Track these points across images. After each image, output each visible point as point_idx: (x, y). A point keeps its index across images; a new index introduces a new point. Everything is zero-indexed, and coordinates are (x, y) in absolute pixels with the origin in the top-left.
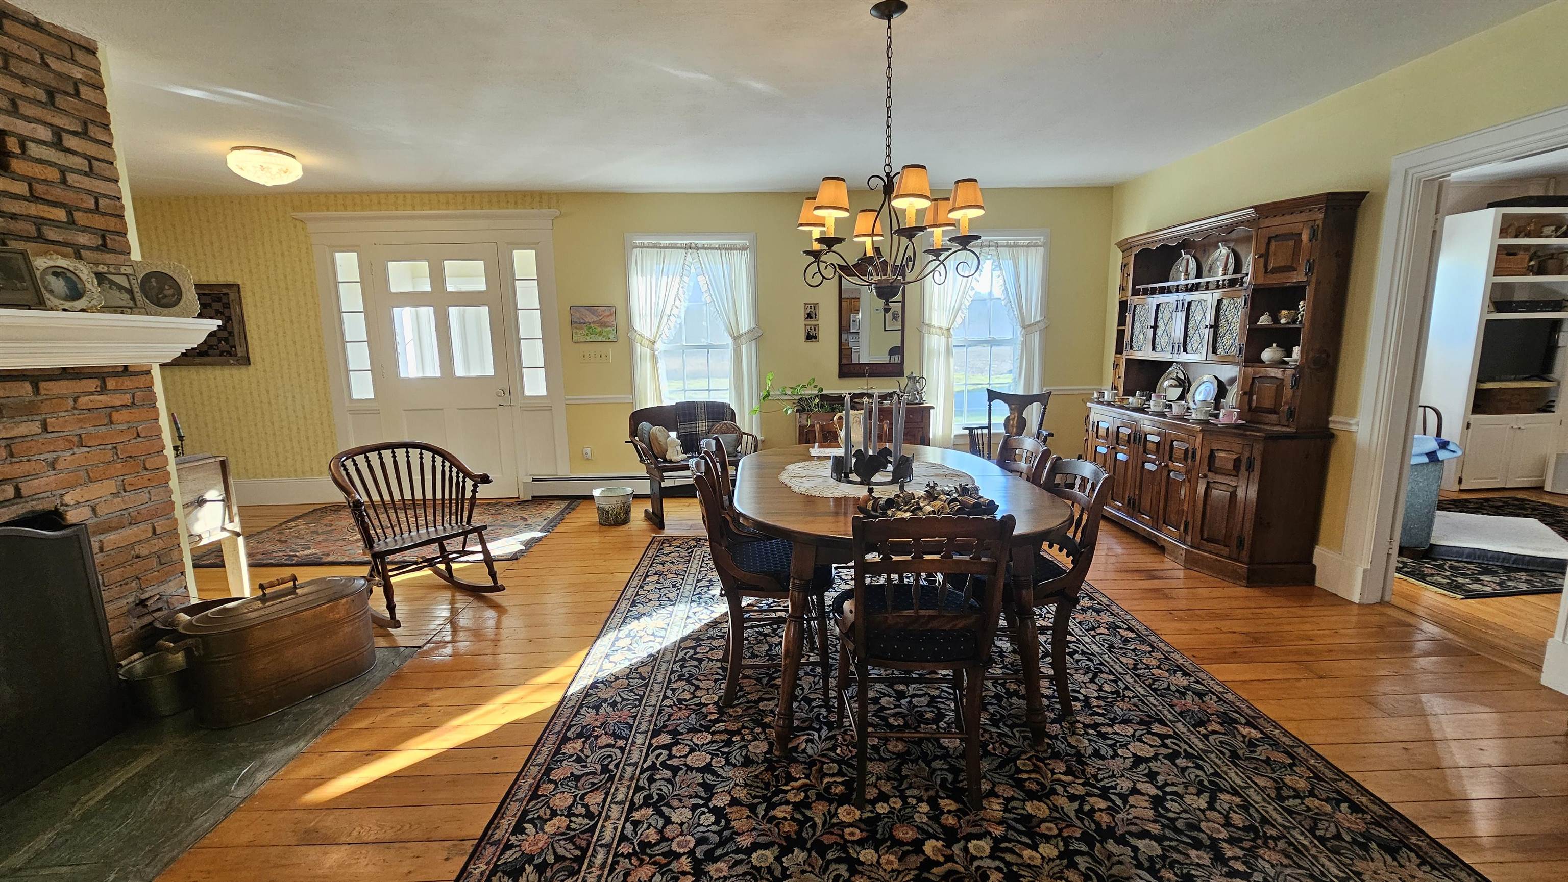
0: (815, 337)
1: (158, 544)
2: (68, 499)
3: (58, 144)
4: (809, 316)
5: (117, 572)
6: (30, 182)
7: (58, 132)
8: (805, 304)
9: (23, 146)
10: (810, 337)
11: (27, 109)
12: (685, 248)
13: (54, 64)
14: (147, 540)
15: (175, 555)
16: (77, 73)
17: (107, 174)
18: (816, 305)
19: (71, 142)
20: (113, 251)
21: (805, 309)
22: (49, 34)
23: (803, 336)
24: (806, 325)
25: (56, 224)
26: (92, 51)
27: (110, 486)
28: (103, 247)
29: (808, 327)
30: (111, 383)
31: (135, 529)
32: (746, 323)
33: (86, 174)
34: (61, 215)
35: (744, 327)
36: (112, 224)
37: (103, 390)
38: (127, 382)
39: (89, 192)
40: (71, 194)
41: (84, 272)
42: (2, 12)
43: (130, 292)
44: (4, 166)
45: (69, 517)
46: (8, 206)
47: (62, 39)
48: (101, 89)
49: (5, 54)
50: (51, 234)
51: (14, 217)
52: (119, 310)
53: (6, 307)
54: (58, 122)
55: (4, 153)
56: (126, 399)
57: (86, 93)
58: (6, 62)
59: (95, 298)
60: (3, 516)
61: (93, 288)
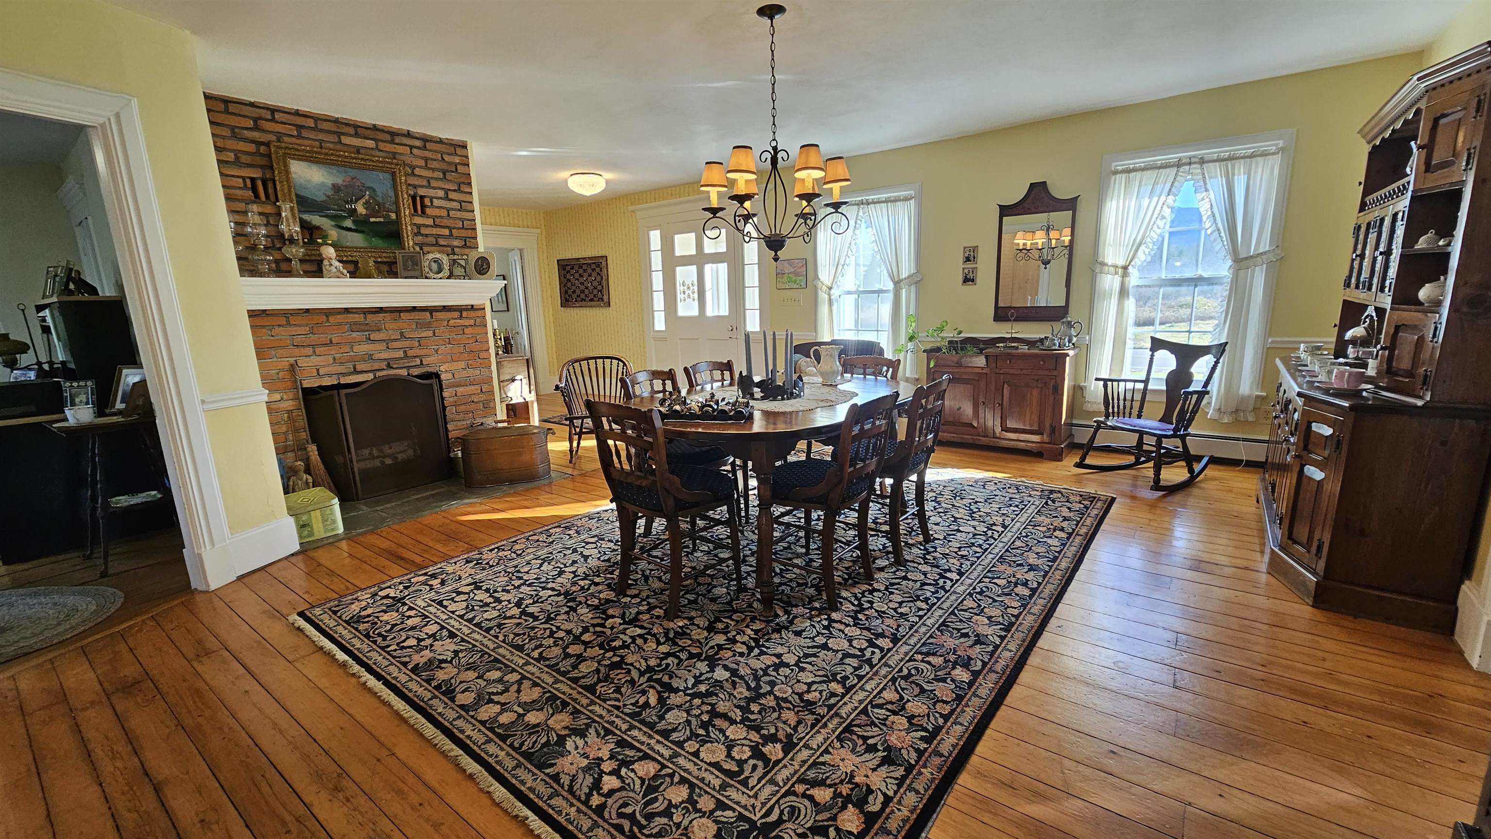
0: (973, 280)
1: (483, 397)
2: (442, 368)
3: (447, 198)
4: (968, 259)
5: (463, 406)
6: (434, 218)
7: (447, 191)
8: (965, 248)
9: (432, 202)
10: (968, 280)
11: (434, 183)
12: (858, 205)
13: (447, 158)
14: (478, 394)
15: (492, 404)
16: (457, 160)
17: (468, 208)
18: (975, 249)
19: (452, 195)
20: (470, 247)
21: (965, 252)
22: (446, 144)
23: (961, 279)
24: (964, 269)
25: (443, 236)
26: (464, 146)
27: (462, 364)
28: (465, 246)
29: (966, 271)
30: (465, 314)
31: (472, 387)
32: (906, 269)
33: (459, 210)
34: (446, 232)
35: (904, 275)
36: (470, 233)
37: (461, 317)
38: (472, 314)
39: (460, 219)
40: (451, 221)
41: (445, 259)
42: (426, 140)
43: (465, 268)
44: (423, 212)
45: (443, 377)
46: (424, 231)
47: (451, 145)
48: (468, 165)
49: (426, 160)
50: (442, 242)
51: (427, 235)
52: (458, 277)
53: (406, 278)
54: (447, 187)
55: (423, 206)
56: (472, 322)
57: (460, 169)
58: (426, 163)
59: (445, 273)
60: (415, 372)
61: (446, 267)
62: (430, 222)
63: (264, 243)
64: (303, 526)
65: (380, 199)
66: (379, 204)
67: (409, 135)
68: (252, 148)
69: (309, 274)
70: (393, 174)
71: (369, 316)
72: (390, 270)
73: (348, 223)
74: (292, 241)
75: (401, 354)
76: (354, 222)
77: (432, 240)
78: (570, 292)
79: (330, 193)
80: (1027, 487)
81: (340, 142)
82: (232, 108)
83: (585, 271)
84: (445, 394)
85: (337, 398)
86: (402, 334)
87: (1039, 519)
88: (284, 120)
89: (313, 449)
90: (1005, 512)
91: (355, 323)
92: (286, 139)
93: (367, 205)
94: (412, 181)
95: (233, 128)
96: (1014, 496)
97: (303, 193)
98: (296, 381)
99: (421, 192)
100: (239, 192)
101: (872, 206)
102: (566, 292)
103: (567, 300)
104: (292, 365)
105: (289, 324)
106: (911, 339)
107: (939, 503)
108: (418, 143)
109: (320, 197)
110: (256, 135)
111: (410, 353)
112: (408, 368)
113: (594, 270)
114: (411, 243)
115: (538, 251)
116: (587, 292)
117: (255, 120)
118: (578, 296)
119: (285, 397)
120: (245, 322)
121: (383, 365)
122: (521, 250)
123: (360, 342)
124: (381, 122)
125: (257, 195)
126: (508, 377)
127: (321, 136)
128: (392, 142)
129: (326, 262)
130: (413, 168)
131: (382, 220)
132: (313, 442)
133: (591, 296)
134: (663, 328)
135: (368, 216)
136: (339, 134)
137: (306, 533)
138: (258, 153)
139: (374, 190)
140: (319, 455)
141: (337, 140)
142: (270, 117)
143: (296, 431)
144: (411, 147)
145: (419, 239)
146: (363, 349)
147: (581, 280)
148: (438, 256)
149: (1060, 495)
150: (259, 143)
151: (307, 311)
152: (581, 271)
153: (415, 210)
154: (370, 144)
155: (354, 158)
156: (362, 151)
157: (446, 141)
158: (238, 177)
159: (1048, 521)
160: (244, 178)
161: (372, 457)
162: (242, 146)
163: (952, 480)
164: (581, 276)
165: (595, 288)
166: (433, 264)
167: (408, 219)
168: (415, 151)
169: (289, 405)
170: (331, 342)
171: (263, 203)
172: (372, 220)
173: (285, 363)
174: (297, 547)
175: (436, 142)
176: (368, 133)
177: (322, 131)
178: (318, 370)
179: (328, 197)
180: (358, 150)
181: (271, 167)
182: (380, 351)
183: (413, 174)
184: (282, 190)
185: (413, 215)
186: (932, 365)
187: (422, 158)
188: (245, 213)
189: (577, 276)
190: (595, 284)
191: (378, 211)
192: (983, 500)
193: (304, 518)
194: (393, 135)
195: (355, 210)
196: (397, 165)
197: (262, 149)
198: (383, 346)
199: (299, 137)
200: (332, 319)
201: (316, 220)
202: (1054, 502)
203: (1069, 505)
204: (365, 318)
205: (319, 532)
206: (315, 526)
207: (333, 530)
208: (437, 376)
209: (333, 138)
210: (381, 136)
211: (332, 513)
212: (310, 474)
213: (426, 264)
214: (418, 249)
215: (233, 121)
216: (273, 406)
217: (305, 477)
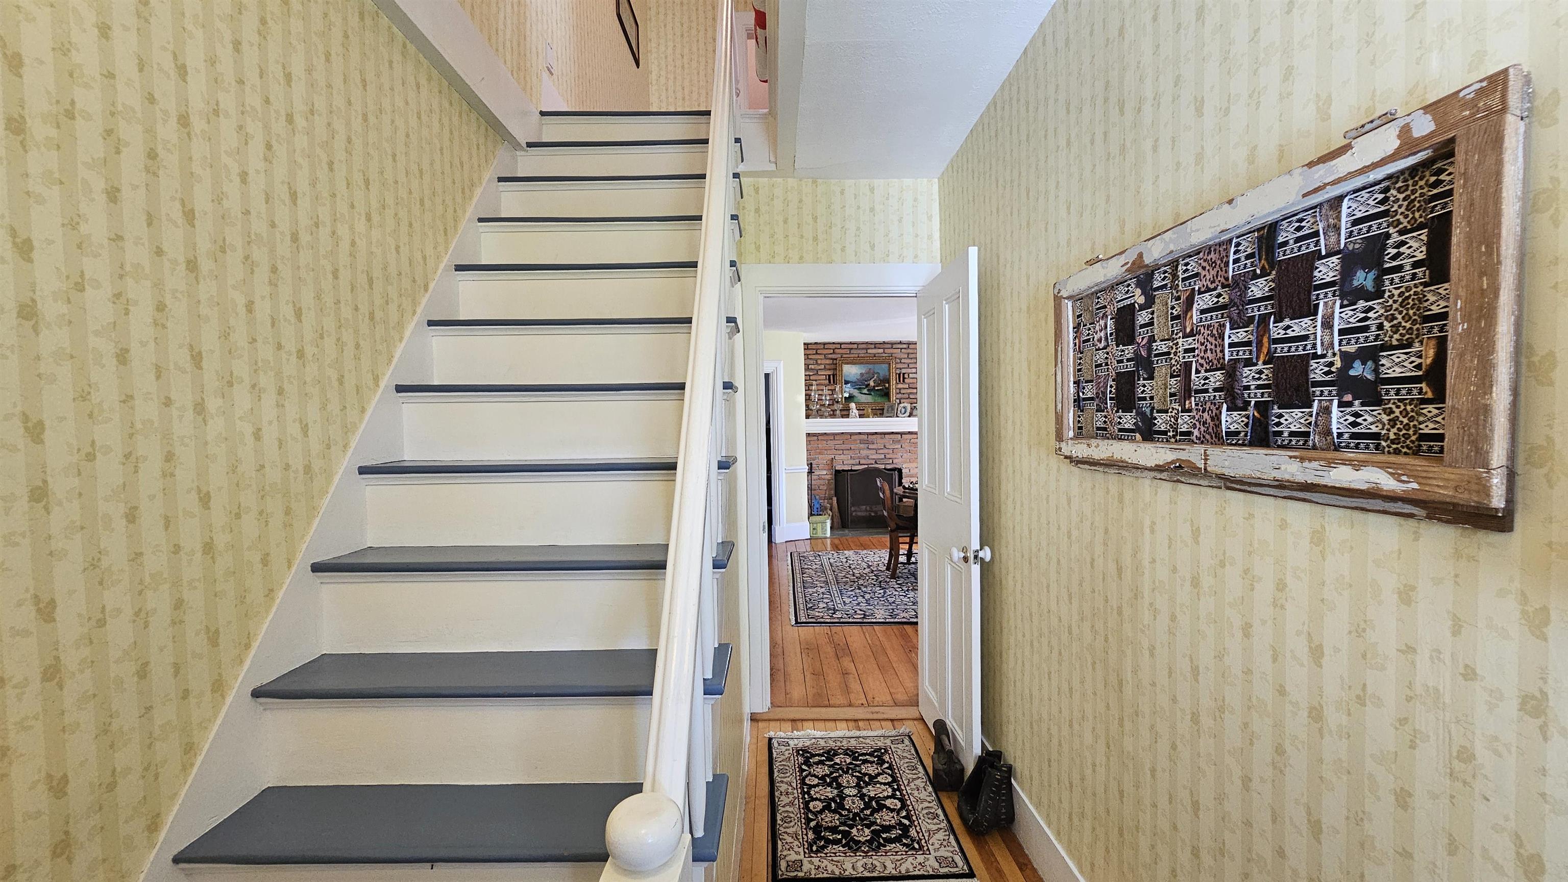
2: (903, 466)
9: (909, 376)
41: (909, 407)
44: (904, 381)
45: (904, 470)
46: (902, 391)
50: (912, 396)
51: (904, 394)
53: (887, 417)
55: (904, 378)
58: (908, 355)
59: (908, 414)
60: (889, 467)
61: (909, 410)
62: (907, 386)
64: (815, 529)
65: (882, 377)
66: (881, 380)
67: (900, 343)
68: (831, 361)
69: (843, 416)
70: (890, 364)
71: (870, 436)
72: (880, 412)
73: (865, 391)
74: (838, 402)
75: (883, 456)
76: (868, 390)
77: (907, 395)
79: (859, 377)
81: (867, 352)
82: (826, 346)
84: (903, 481)
85: (846, 476)
86: (885, 446)
88: (845, 347)
89: (835, 499)
91: (863, 440)
92: (844, 356)
93: (875, 381)
94: (899, 366)
95: (825, 355)
97: (847, 379)
98: (833, 466)
99: (903, 371)
100: (824, 382)
104: (832, 458)
105: (834, 439)
108: (905, 346)
109: (855, 380)
110: (834, 356)
111: (888, 456)
112: (885, 464)
114: (894, 398)
117: (834, 349)
119: (828, 473)
120: (804, 438)
121: (873, 461)
123: (863, 449)
124: (886, 340)
125: (830, 382)
127: (860, 351)
129: (851, 411)
130: (901, 359)
131: (881, 387)
132: (835, 496)
135: (874, 387)
137: (815, 532)
138: (833, 363)
139: (880, 373)
140: (837, 501)
142: (839, 347)
143: (830, 489)
144: (901, 349)
145: (899, 396)
146: (864, 453)
148: (905, 404)
150: (833, 359)
151: (842, 433)
153: (900, 381)
154: (881, 351)
155: (872, 359)
156: (877, 355)
158: (824, 375)
160: (826, 375)
161: (866, 511)
162: (828, 362)
166: (903, 408)
167: (894, 386)
168: (903, 350)
170: (851, 448)
171: (832, 385)
172: (877, 388)
173: (830, 457)
174: (809, 537)
176: (881, 346)
177: (861, 349)
178: (843, 462)
179: (858, 379)
180: (875, 355)
181: (837, 369)
182: (872, 454)
183: (901, 362)
184: (839, 378)
185: (897, 384)
187: (906, 353)
188: (823, 390)
191: (880, 384)
193: (816, 525)
194: (890, 344)
195: (869, 384)
196: (892, 359)
197: (835, 361)
198: (874, 452)
199: (849, 353)
200: (853, 438)
204: (868, 437)
205: (820, 534)
206: (819, 531)
207: (825, 534)
208: (900, 471)
209: (865, 351)
210: (886, 346)
211: (826, 526)
212: (831, 510)
213: (899, 409)
214: (898, 401)
215: (825, 352)
216: (823, 477)
217: (829, 512)
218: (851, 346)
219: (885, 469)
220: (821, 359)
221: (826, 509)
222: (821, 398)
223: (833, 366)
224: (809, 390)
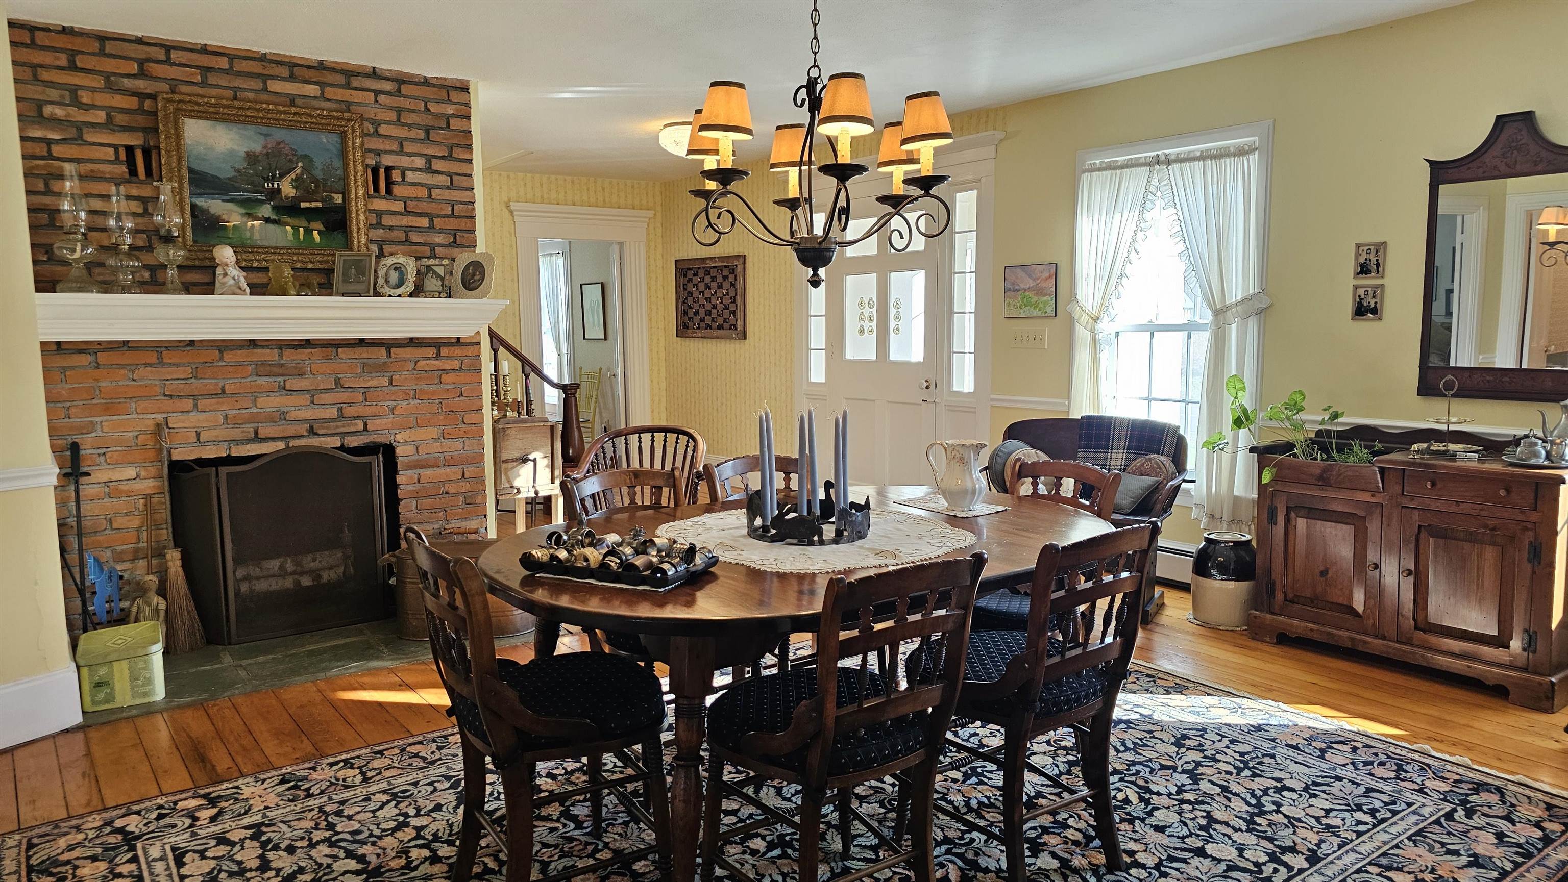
0: (1374, 311)
1: (465, 486)
2: (399, 437)
3: (429, 170)
4: (1364, 270)
5: (429, 500)
6: (406, 201)
7: (429, 159)
8: (1358, 246)
9: (403, 176)
10: (1362, 310)
11: (409, 147)
12: (1150, 165)
13: (433, 108)
14: (457, 481)
15: (479, 499)
16: (450, 110)
17: (465, 184)
18: (1380, 248)
19: (437, 165)
20: (462, 246)
21: (1358, 255)
22: (434, 86)
23: (1349, 307)
24: (1356, 288)
25: (419, 229)
26: (464, 88)
27: (434, 432)
28: (454, 244)
29: (1361, 292)
30: (444, 351)
31: (448, 470)
32: (1240, 285)
33: (448, 188)
34: (424, 222)
35: (1235, 294)
36: (464, 224)
37: (438, 356)
38: (457, 351)
39: (448, 202)
40: (434, 205)
41: (411, 266)
42: (401, 80)
43: (442, 279)
44: (389, 191)
45: (399, 451)
46: (387, 221)
47: (442, 87)
48: (468, 118)
49: (399, 111)
50: (415, 237)
51: (391, 228)
52: (432, 294)
53: (343, 295)
54: (430, 151)
55: (389, 183)
56: (456, 364)
57: (455, 124)
58: (399, 116)
59: (409, 286)
60: (354, 442)
61: (411, 278)
62: (399, 206)
63: (128, 241)
64: (98, 685)
65: (319, 174)
66: (316, 181)
67: (374, 74)
68: (132, 103)
69: (188, 288)
70: (343, 135)
71: (287, 353)
72: (320, 281)
73: (266, 210)
74: (168, 239)
75: (333, 412)
76: (275, 208)
77: (400, 235)
78: (691, 313)
79: (242, 165)
80: (1424, 768)
81: (265, 89)
82: (109, 47)
83: (713, 279)
84: (399, 479)
85: (213, 480)
86: (338, 382)
87: (1410, 851)
88: (184, 61)
89: (174, 558)
90: (1337, 822)
91: (263, 364)
92: (184, 89)
93: (298, 183)
94: (374, 144)
95: (107, 76)
96: (1380, 785)
97: (198, 166)
98: (161, 450)
99: (387, 161)
100: (107, 168)
101: (1176, 166)
102: (686, 313)
103: (686, 327)
104: (158, 425)
105: (161, 362)
106: (1238, 423)
107: (1195, 778)
108: (388, 86)
109: (225, 172)
110: (141, 85)
111: (349, 411)
112: (343, 435)
113: (725, 278)
114: (363, 241)
115: (648, 246)
116: (714, 312)
117: (141, 63)
118: (702, 320)
119: (143, 474)
120: (35, 359)
121: (303, 429)
122: (621, 244)
123: (269, 392)
124: (329, 57)
125: (133, 172)
126: (516, 454)
127: (238, 82)
128: (348, 86)
129: (219, 271)
130: (376, 124)
131: (320, 205)
132: (176, 546)
133: (720, 321)
134: (822, 379)
135: (297, 199)
136: (265, 78)
137: (101, 696)
138: (141, 110)
139: (311, 160)
140: (183, 566)
141: (261, 85)
142: (163, 58)
143: (155, 525)
144: (377, 93)
145: (378, 234)
146: (271, 403)
147: (707, 293)
148: (401, 260)
149: (1494, 798)
150: (142, 96)
151: (192, 343)
152: (708, 279)
153: (376, 189)
154: (312, 90)
155: (285, 113)
156: (299, 101)
157: (435, 82)
158: (109, 145)
159: (1429, 859)
160: (116, 148)
161: (283, 573)
162: (119, 101)
163: (1259, 728)
164: (708, 287)
165: (726, 308)
166: (392, 272)
167: (361, 204)
168: (382, 98)
169: (148, 485)
170: (223, 391)
171: (142, 182)
172: (304, 205)
173: (150, 421)
174: (78, 719)
175: (416, 84)
176: (307, 74)
177: (239, 74)
178: (198, 434)
179: (238, 171)
180: (292, 100)
181: (156, 130)
182: (299, 408)
183: (377, 133)
184: (169, 164)
185: (370, 197)
186: (1266, 478)
187: (392, 108)
188: (107, 197)
189: (702, 287)
190: (727, 301)
191: (314, 192)
192: (1298, 786)
193: (102, 671)
194: (349, 74)
195: (279, 190)
196: (348, 120)
197: (148, 104)
198: (305, 399)
199: (204, 84)
200: (228, 356)
201: (216, 206)
202: (1470, 813)
203: (1504, 825)
204: (281, 356)
205: (124, 697)
206: (118, 686)
207: (145, 694)
208: (389, 451)
209: (257, 84)
210: (329, 78)
211: (148, 667)
212: (165, 597)
213: (381, 273)
214: (375, 248)
215: (110, 65)
216: (124, 487)
217: (156, 600)
218: (205, 60)
219: (342, 448)
220: (93, 90)
221: (141, 590)
222: (99, 221)
223: (141, 120)
224: (48, 192)
